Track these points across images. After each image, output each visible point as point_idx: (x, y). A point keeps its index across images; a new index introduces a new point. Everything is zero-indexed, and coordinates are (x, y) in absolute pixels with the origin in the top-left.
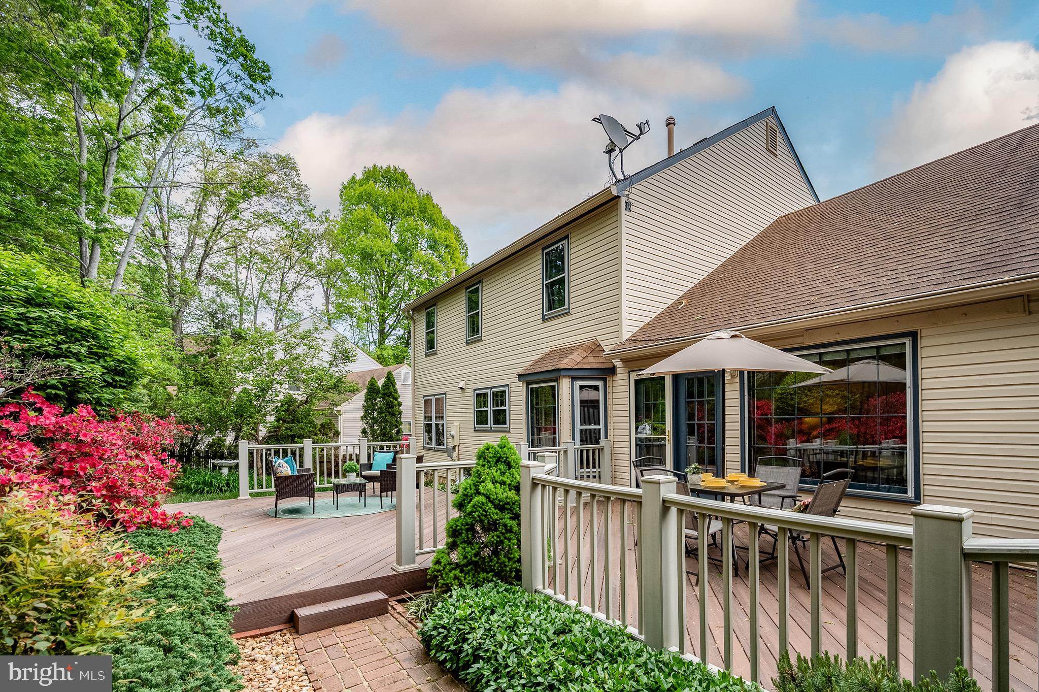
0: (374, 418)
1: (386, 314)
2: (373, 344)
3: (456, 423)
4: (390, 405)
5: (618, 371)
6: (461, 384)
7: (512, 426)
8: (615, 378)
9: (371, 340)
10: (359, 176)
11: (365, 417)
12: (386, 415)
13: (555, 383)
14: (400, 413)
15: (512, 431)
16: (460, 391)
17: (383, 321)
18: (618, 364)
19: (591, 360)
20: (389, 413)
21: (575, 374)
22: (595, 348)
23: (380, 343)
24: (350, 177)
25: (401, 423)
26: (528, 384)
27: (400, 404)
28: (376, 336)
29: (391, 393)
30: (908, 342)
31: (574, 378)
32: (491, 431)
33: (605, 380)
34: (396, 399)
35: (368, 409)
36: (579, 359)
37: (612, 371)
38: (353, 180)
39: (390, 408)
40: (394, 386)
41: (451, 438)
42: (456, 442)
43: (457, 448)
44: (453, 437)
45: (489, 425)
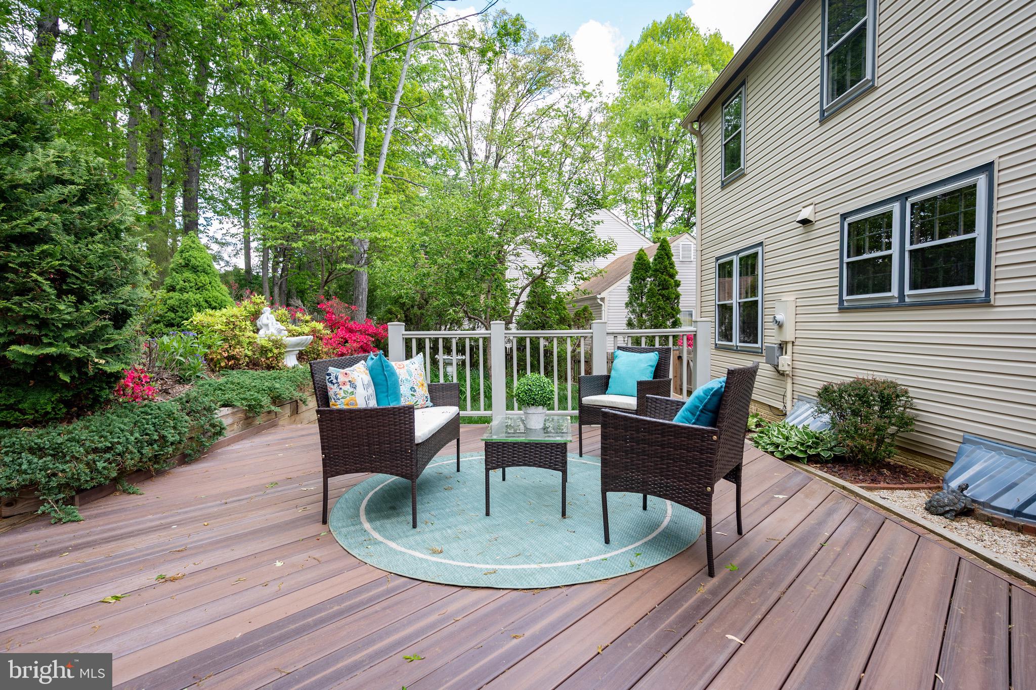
0: (641, 305)
1: (664, 193)
2: (649, 230)
3: (790, 298)
4: (664, 286)
6: (806, 214)
9: (647, 224)
11: (631, 303)
12: (658, 299)
14: (678, 297)
16: (801, 230)
17: (660, 200)
20: (663, 296)
23: (656, 225)
25: (678, 312)
27: (678, 284)
28: (652, 220)
29: (665, 267)
32: (902, 305)
34: (672, 276)
35: (635, 293)
38: (631, 48)
39: (663, 289)
40: (669, 258)
41: (776, 327)
42: (789, 335)
43: (789, 346)
44: (780, 325)
45: (895, 292)
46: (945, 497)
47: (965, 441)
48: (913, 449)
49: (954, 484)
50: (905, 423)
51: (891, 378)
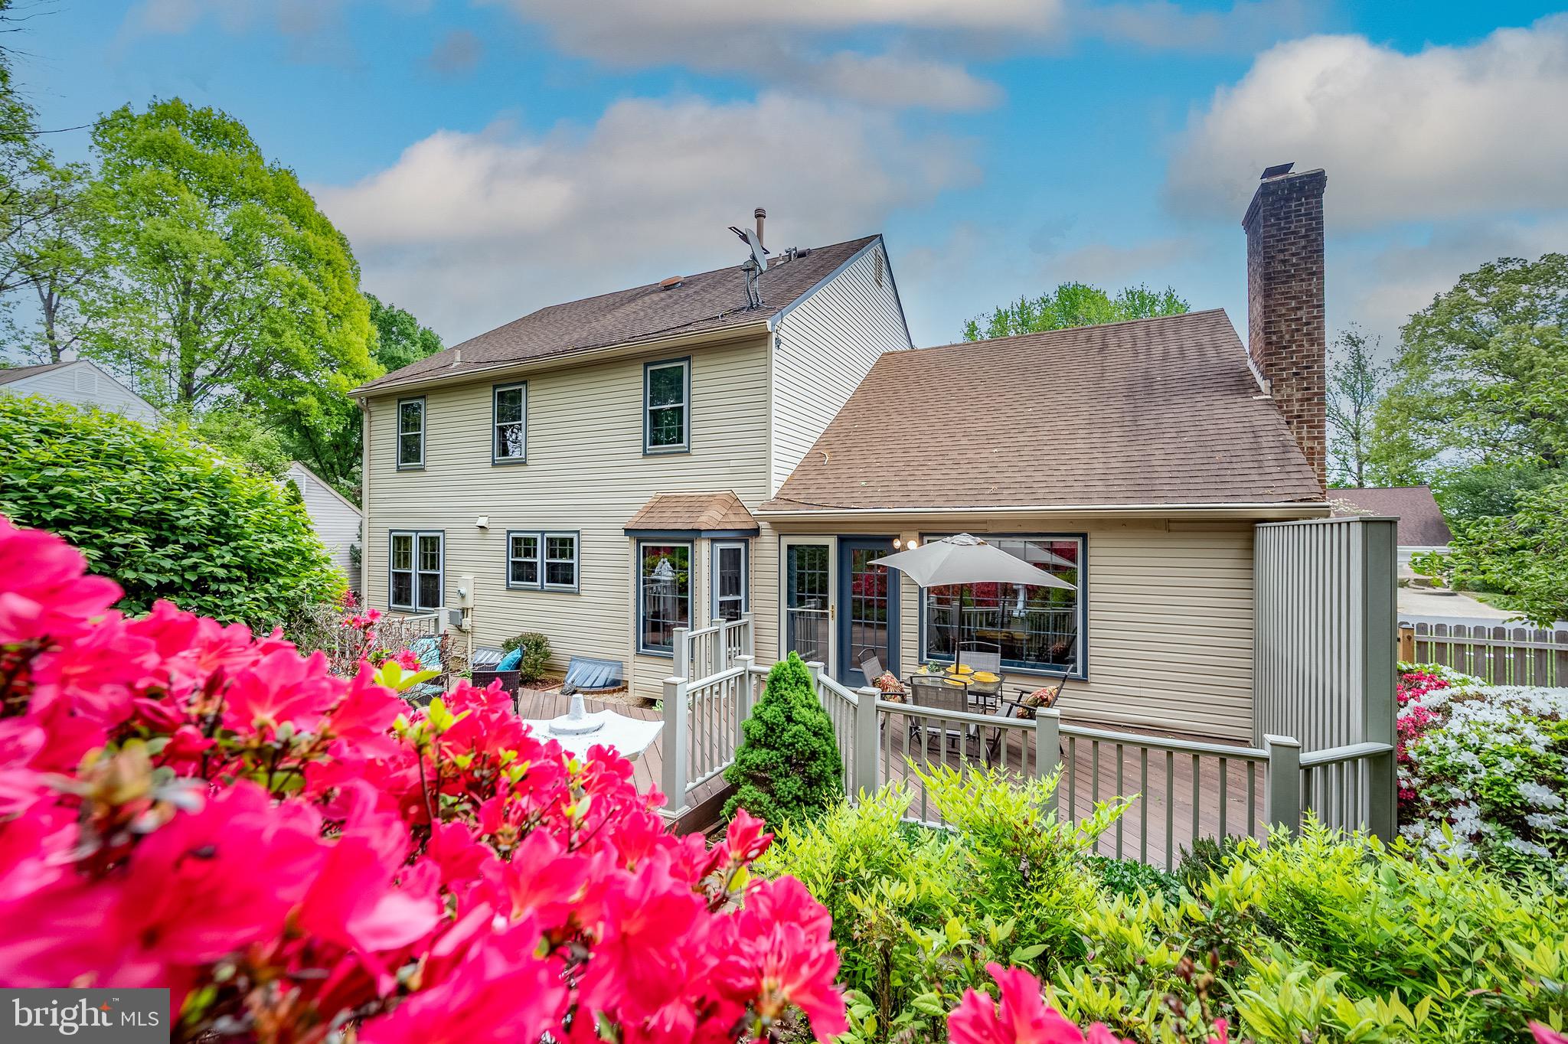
3: (470, 577)
5: (763, 532)
6: (482, 521)
7: (582, 587)
8: (758, 540)
10: (140, 109)
13: (689, 545)
15: (582, 593)
16: (479, 530)
18: (763, 525)
19: (732, 518)
21: (715, 536)
22: (734, 503)
24: (119, 107)
26: (639, 541)
30: (1079, 541)
31: (714, 540)
32: (542, 590)
33: (746, 542)
36: (719, 517)
37: (756, 532)
38: (124, 113)
41: (459, 597)
42: (469, 603)
43: (470, 611)
44: (463, 596)
45: (539, 583)
46: (567, 687)
47: (572, 660)
48: (549, 669)
49: (569, 681)
50: (547, 655)
51: (540, 631)
